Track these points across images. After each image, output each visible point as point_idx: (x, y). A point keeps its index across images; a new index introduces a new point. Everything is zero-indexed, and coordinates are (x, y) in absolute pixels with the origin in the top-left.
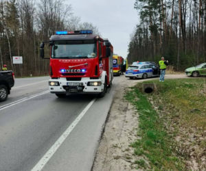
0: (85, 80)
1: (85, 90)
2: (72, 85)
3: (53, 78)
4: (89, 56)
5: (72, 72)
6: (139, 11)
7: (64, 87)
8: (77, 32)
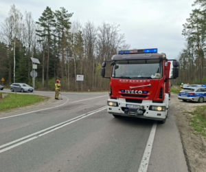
0: (146, 103)
1: (145, 114)
2: (132, 107)
3: (112, 98)
4: (153, 77)
5: (132, 93)
6: (187, 37)
7: (123, 109)
8: (140, 51)
